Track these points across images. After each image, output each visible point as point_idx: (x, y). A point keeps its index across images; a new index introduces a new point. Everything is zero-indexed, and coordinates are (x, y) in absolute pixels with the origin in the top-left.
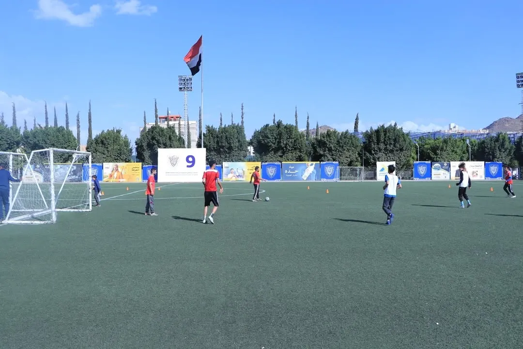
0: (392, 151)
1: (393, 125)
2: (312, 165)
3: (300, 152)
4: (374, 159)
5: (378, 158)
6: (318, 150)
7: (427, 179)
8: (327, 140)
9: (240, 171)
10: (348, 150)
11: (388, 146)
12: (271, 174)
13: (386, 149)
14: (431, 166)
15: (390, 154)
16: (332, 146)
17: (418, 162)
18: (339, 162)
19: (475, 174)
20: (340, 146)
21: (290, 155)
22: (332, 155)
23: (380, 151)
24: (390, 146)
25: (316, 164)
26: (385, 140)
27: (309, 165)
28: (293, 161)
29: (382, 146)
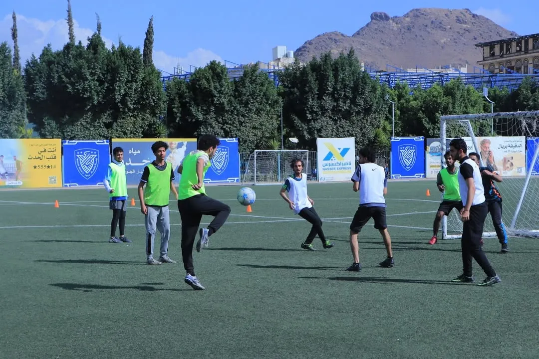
0: (347, 115)
1: (346, 53)
2: (180, 145)
3: (154, 114)
4: (310, 132)
5: (319, 131)
6: (193, 110)
7: (417, 177)
8: (216, 88)
9: (9, 162)
10: (258, 111)
11: (341, 103)
12: (87, 170)
13: (336, 110)
14: (425, 149)
15: (343, 121)
16: (225, 100)
17: (400, 138)
18: (239, 140)
19: (508, 165)
20: (241, 102)
21: (129, 122)
22: (225, 122)
23: (323, 114)
24: (345, 103)
25: (189, 144)
26: (335, 89)
27: (174, 146)
28: (135, 136)
29: (328, 102)
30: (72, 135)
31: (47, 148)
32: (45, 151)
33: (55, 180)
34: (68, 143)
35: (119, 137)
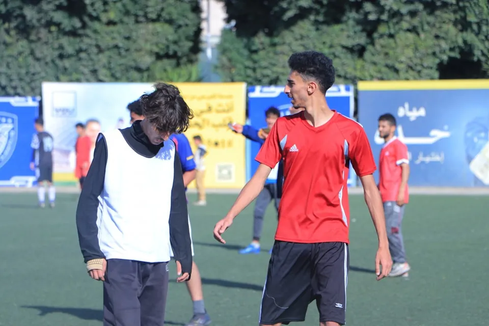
30: (274, 76)
31: (214, 103)
32: (210, 109)
33: (230, 173)
34: (261, 91)
35: (382, 79)
